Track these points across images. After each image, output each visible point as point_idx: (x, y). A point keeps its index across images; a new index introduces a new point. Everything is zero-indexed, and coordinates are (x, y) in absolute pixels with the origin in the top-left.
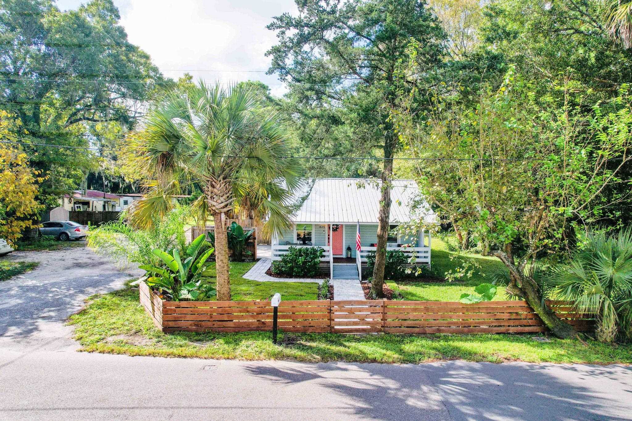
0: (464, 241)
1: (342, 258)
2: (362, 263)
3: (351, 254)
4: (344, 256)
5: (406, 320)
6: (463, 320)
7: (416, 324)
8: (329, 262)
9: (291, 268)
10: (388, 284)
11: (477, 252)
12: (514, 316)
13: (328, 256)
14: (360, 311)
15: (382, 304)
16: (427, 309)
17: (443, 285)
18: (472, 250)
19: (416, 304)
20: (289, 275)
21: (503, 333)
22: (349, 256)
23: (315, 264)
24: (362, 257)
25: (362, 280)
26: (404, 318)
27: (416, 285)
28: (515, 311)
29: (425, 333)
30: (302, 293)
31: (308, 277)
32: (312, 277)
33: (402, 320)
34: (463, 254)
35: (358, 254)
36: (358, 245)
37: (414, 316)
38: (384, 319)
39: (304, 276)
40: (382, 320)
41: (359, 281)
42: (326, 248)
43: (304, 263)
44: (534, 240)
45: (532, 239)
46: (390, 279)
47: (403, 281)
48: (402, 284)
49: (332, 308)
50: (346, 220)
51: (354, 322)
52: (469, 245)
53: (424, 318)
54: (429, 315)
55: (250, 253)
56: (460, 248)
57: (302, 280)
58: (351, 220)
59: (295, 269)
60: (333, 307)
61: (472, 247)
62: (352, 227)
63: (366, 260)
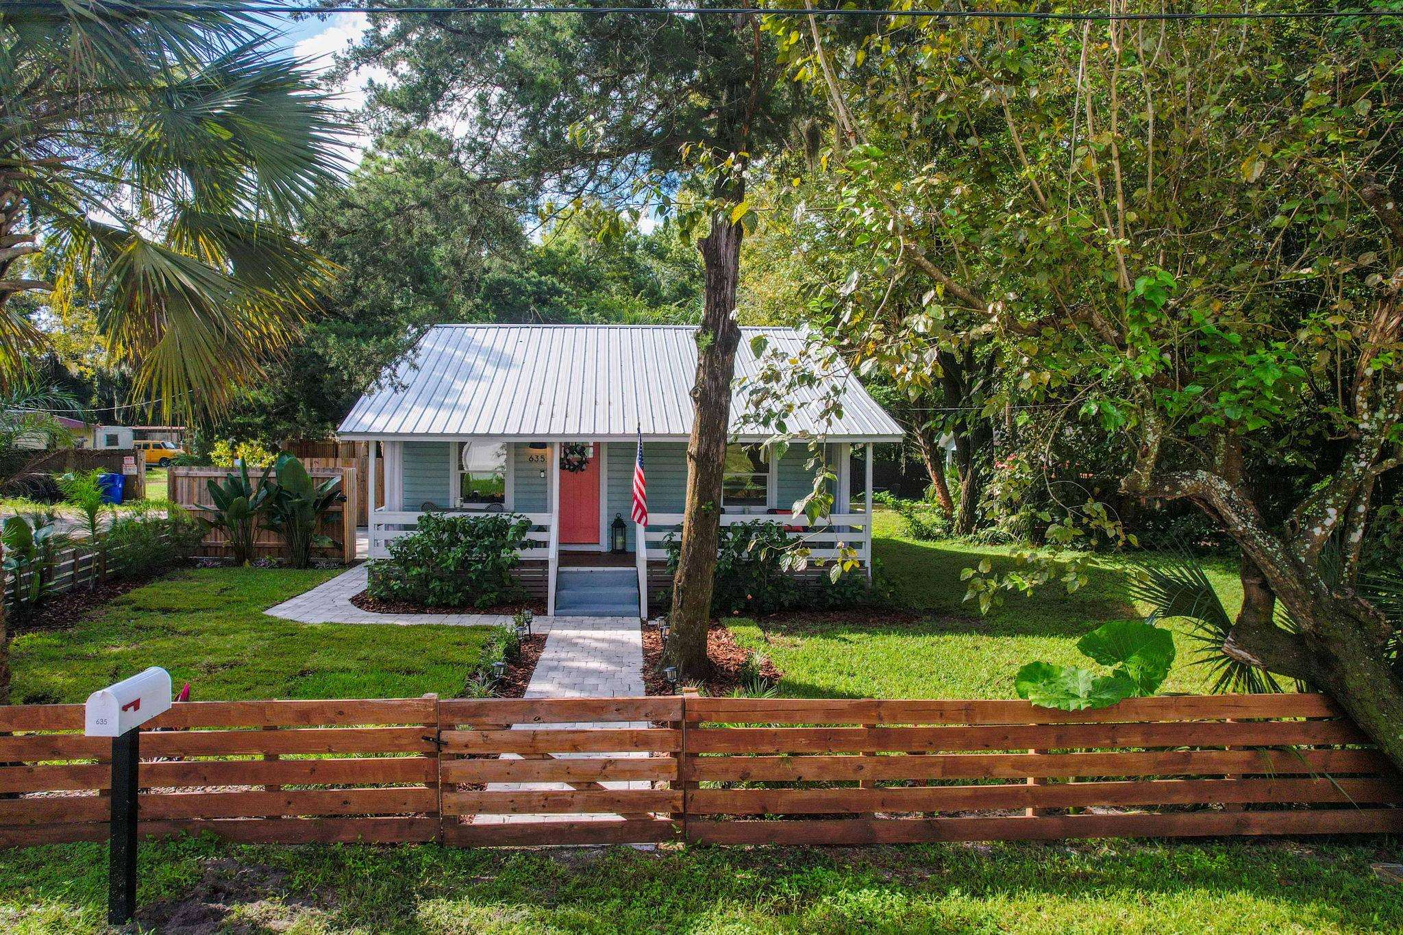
0: (957, 512)
1: (599, 553)
2: (651, 564)
3: (624, 543)
4: (604, 546)
5: (782, 784)
6: (1041, 781)
7: (829, 803)
8: (545, 563)
9: (424, 580)
10: (731, 630)
11: (996, 540)
12: (1270, 764)
13: (545, 544)
14: (575, 748)
15: (676, 715)
16: (883, 738)
17: (916, 633)
18: (982, 533)
19: (831, 713)
20: (414, 602)
21: (1221, 839)
22: (619, 547)
23: (499, 569)
24: (651, 545)
25: (650, 617)
26: (775, 775)
27: (825, 634)
28: (1274, 740)
29: (868, 842)
30: (418, 662)
31: (475, 610)
32: (488, 609)
33: (767, 784)
34: (956, 545)
35: (641, 536)
36: (639, 505)
37: (823, 768)
38: (684, 782)
39: (465, 607)
40: (674, 785)
41: (637, 621)
42: (537, 519)
43: (464, 564)
44: (1380, 415)
45: (1374, 409)
46: (740, 616)
47: (783, 620)
48: (777, 630)
49: (446, 735)
50: (602, 429)
51: (546, 796)
52: (972, 522)
53: (866, 774)
54: (889, 762)
55: (327, 543)
56: (948, 529)
57: (452, 620)
58: (617, 429)
59: (435, 584)
60: (451, 727)
61: (982, 525)
62: (622, 450)
63: (662, 554)
